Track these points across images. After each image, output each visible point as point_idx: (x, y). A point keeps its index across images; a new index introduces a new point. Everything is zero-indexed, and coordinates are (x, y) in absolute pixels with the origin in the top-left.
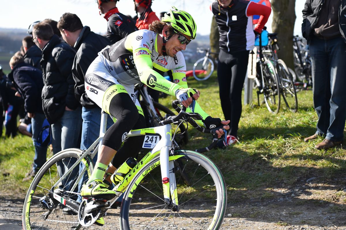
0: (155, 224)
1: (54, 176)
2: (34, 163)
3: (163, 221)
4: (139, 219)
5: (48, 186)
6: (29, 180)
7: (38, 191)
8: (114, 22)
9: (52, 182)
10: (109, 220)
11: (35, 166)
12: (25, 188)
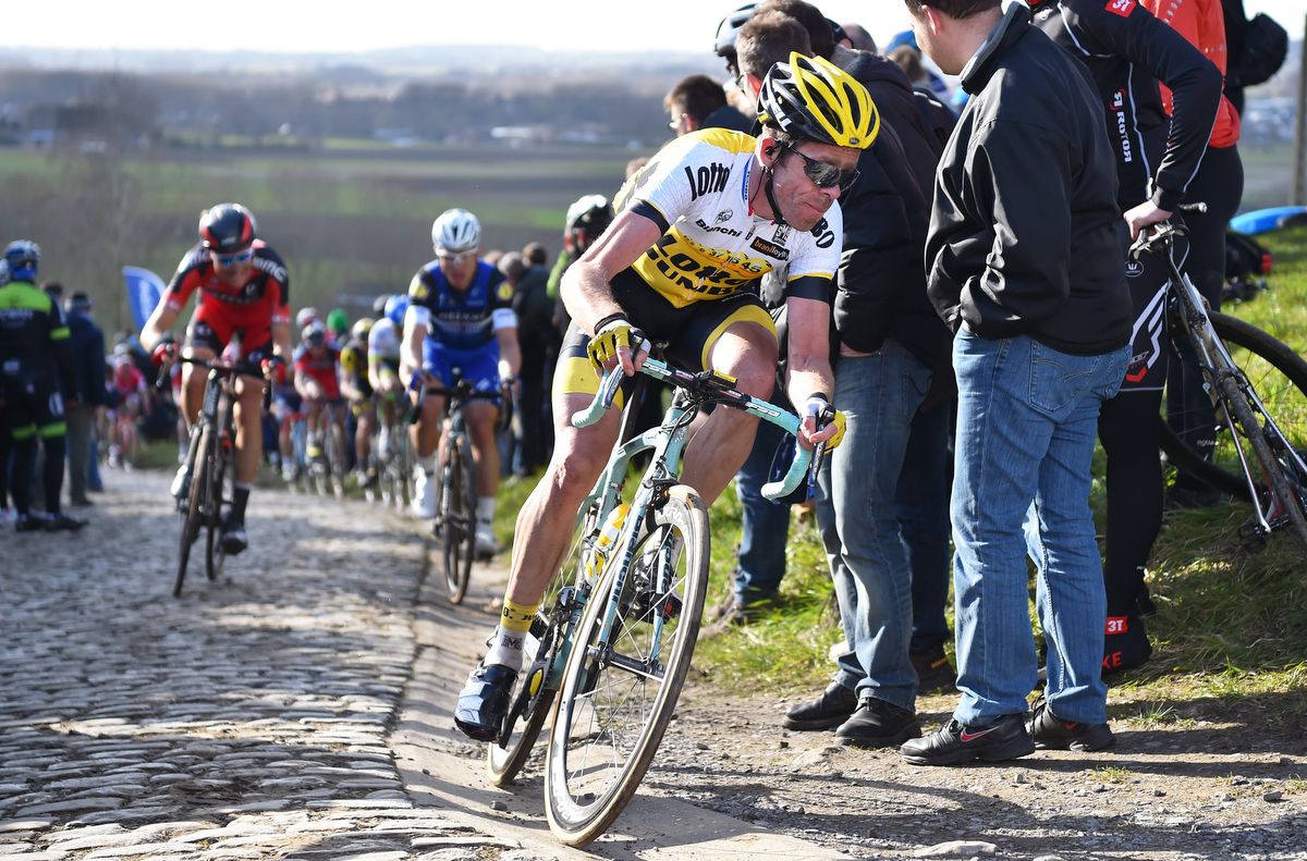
0: (1231, 813)
1: (816, 617)
2: (739, 568)
3: (1267, 804)
4: (1161, 795)
5: (797, 658)
6: (719, 634)
7: (759, 677)
9: (809, 641)
10: (1041, 793)
11: (742, 579)
12: (707, 666)
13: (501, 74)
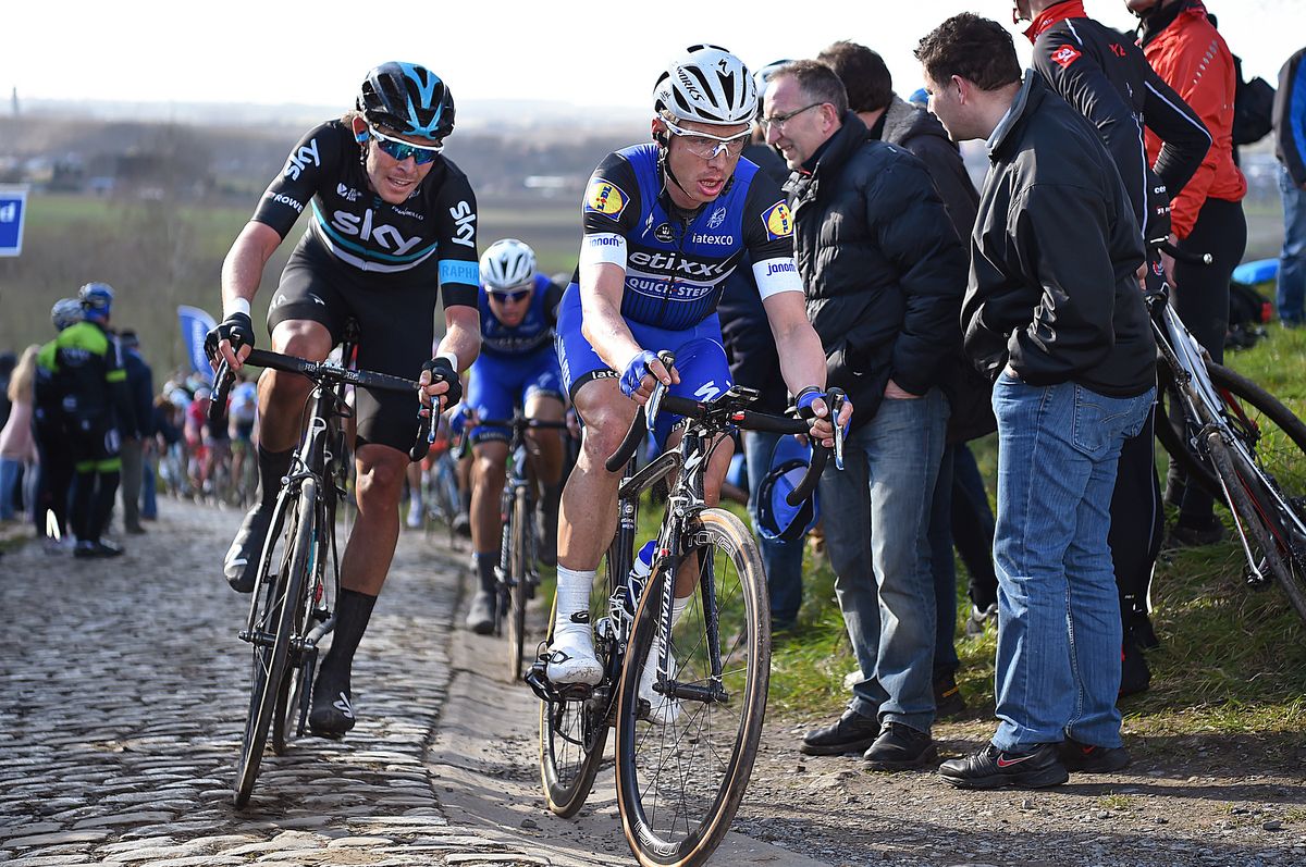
0: (1231, 841)
3: (1266, 833)
4: (1164, 822)
5: (814, 685)
7: (777, 704)
8: (1050, 52)
9: (825, 670)
13: (535, 127)
